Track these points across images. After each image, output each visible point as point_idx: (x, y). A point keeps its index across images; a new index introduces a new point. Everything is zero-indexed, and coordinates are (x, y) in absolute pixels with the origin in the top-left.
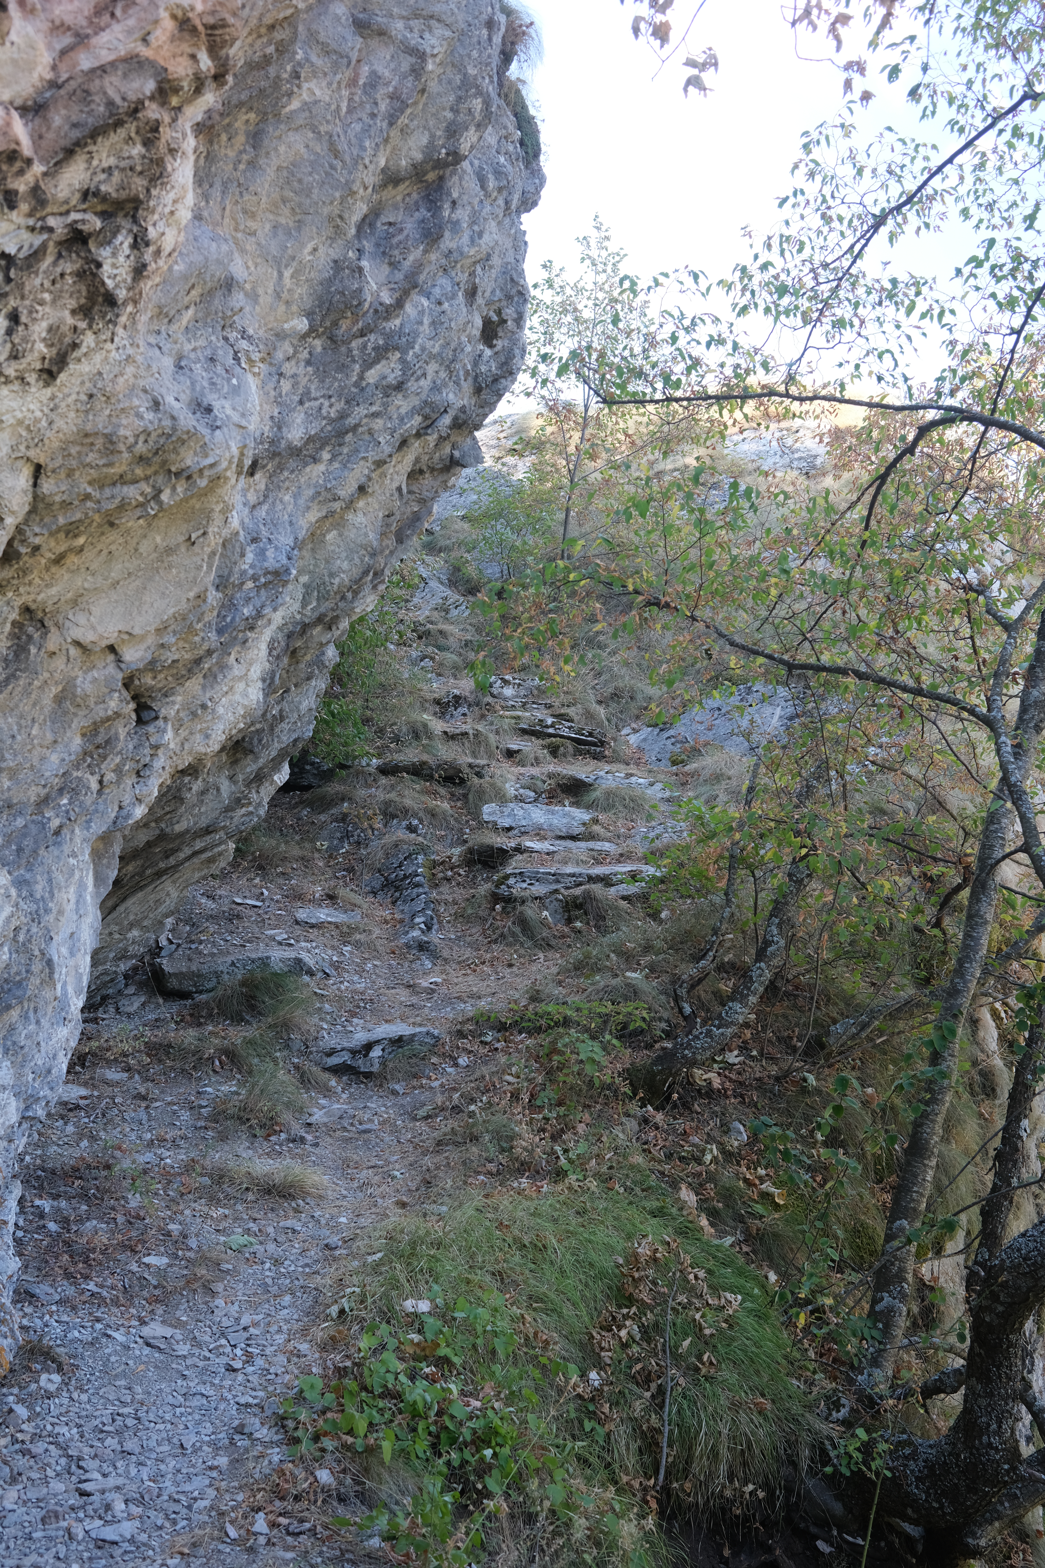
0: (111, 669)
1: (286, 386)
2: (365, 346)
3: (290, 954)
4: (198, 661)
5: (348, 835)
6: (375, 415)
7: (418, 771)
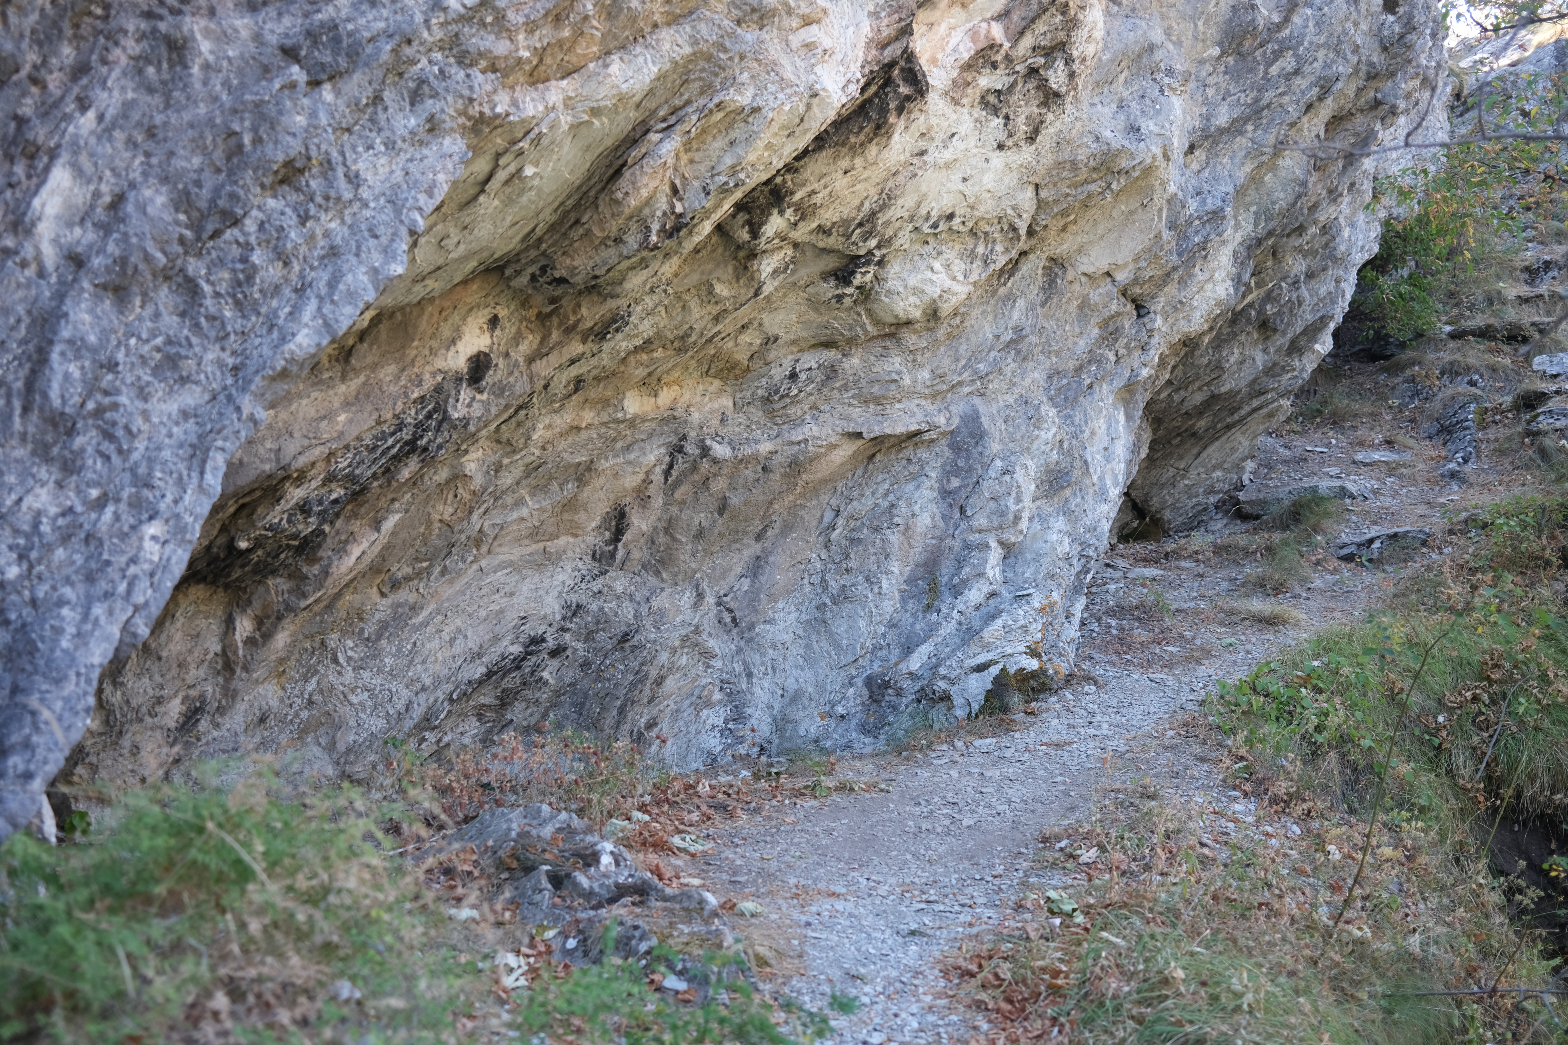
0: (1110, 286)
1: (1210, 92)
2: (1265, 53)
3: (1337, 483)
4: (1168, 275)
5: (1417, 393)
6: (1282, 94)
7: (1485, 334)
